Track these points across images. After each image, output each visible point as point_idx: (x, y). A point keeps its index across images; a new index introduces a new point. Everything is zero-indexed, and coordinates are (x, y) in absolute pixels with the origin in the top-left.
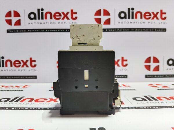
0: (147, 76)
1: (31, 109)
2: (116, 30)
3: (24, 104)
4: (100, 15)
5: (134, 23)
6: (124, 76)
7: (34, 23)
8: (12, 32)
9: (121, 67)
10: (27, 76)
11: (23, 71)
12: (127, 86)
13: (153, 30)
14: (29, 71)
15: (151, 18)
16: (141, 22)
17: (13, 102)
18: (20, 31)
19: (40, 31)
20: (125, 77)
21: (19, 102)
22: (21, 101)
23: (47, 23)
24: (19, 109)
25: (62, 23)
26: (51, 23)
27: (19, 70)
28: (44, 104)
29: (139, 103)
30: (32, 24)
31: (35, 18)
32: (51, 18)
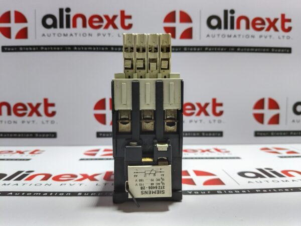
0: (258, 134)
1: (46, 194)
2: (203, 49)
3: (33, 185)
4: (174, 20)
5: (235, 36)
6: (216, 134)
7: (52, 35)
8: (11, 51)
9: (212, 117)
10: (39, 133)
11: (31, 123)
12: (224, 151)
13: (268, 50)
14: (43, 123)
15: (265, 29)
16: (246, 36)
17: (12, 181)
18: (27, 49)
19: (64, 48)
21: (23, 181)
22: (27, 180)
23: (76, 34)
24: (23, 194)
25: (104, 35)
26: (84, 35)
27: (23, 122)
28: (71, 185)
29: (251, 182)
30: (49, 36)
31: (54, 25)
32: (84, 26)
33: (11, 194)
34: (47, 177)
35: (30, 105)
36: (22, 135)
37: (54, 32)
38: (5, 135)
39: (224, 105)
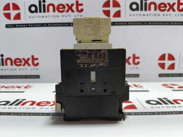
0: (161, 75)
1: (32, 114)
2: (127, 23)
3: (25, 109)
5: (147, 15)
6: (135, 76)
7: (35, 17)
8: (11, 27)
9: (133, 65)
10: (30, 76)
11: (25, 70)
12: (139, 86)
13: (168, 23)
14: (31, 70)
15: (167, 10)
16: (155, 14)
17: (13, 106)
18: (20, 26)
19: (42, 25)
20: (137, 76)
21: (19, 106)
22: (22, 105)
23: (49, 16)
24: (19, 114)
25: (66, 16)
26: (54, 16)
27: (20, 69)
28: (46, 108)
29: (153, 107)
30: (33, 17)
31: (36, 11)
32: (54, 11)
33: (13, 114)
34: (33, 103)
35: (24, 59)
36: (20, 77)
37: (36, 15)
38: (10, 77)
39: (140, 58)
